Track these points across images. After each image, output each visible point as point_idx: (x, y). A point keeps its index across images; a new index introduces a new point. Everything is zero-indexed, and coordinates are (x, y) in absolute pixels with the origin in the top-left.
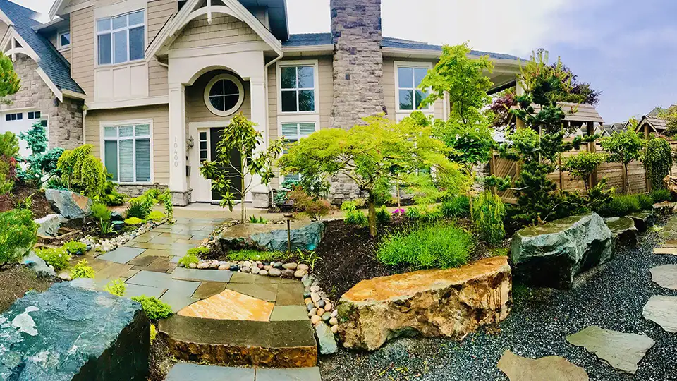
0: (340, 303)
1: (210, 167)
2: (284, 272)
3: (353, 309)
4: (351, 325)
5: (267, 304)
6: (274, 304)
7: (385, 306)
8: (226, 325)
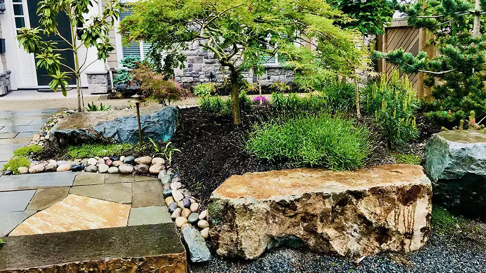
0: (212, 201)
1: (32, 36)
2: (138, 168)
3: (228, 207)
4: (226, 227)
5: (122, 206)
6: (129, 206)
7: (266, 207)
8: (75, 238)
